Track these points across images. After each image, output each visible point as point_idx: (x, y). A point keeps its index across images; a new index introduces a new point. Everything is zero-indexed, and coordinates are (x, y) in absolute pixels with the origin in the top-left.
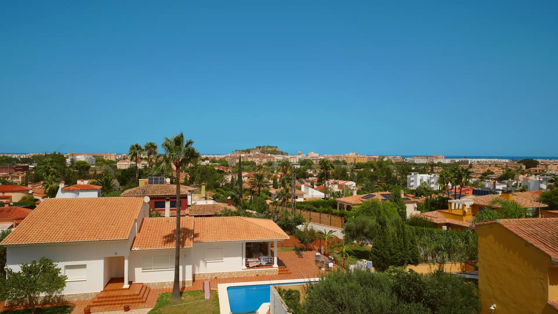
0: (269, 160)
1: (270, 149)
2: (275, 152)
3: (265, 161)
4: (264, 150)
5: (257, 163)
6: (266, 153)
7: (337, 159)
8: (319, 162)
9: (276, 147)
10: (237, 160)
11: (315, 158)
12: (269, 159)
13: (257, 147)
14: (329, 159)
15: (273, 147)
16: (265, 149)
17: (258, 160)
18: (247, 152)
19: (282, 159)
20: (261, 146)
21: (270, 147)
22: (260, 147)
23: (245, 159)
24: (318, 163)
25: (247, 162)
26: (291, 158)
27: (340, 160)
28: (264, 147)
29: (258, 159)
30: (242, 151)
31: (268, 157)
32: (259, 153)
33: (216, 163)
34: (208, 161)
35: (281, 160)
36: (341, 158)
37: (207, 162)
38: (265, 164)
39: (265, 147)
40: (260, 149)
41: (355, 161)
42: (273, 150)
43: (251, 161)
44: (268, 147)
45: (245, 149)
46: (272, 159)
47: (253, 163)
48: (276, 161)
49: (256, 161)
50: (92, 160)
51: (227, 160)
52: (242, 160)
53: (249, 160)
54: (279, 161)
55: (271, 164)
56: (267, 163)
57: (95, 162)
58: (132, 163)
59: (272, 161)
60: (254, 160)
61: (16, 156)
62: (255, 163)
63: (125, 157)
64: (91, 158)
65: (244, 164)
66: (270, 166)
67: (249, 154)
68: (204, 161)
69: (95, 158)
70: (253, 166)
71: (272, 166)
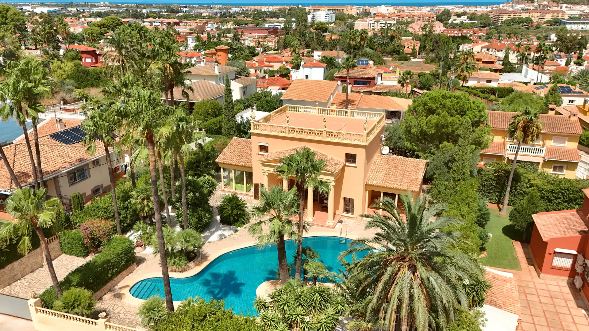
0: (556, 16)
3: (548, 17)
5: (535, 20)
6: (561, 2)
10: (504, 16)
12: (556, 14)
17: (538, 16)
18: (530, 1)
19: (578, 14)
23: (517, 15)
25: (520, 18)
29: (539, 14)
31: (553, 12)
32: (549, 2)
33: (473, 20)
34: (466, 17)
35: (577, 16)
37: (464, 18)
38: (548, 22)
43: (526, 18)
46: (560, 15)
47: (529, 20)
48: (566, 17)
49: (535, 18)
50: (332, 16)
51: (491, 16)
52: (512, 16)
53: (524, 16)
54: (571, 18)
55: (557, 22)
56: (550, 21)
57: (335, 18)
58: (370, 22)
59: (559, 18)
60: (532, 16)
61: (264, 9)
62: (531, 20)
63: (367, 11)
64: (331, 14)
65: (514, 23)
66: (554, 25)
67: (532, 4)
68: (460, 17)
69: (335, 15)
70: (527, 25)
71: (557, 25)
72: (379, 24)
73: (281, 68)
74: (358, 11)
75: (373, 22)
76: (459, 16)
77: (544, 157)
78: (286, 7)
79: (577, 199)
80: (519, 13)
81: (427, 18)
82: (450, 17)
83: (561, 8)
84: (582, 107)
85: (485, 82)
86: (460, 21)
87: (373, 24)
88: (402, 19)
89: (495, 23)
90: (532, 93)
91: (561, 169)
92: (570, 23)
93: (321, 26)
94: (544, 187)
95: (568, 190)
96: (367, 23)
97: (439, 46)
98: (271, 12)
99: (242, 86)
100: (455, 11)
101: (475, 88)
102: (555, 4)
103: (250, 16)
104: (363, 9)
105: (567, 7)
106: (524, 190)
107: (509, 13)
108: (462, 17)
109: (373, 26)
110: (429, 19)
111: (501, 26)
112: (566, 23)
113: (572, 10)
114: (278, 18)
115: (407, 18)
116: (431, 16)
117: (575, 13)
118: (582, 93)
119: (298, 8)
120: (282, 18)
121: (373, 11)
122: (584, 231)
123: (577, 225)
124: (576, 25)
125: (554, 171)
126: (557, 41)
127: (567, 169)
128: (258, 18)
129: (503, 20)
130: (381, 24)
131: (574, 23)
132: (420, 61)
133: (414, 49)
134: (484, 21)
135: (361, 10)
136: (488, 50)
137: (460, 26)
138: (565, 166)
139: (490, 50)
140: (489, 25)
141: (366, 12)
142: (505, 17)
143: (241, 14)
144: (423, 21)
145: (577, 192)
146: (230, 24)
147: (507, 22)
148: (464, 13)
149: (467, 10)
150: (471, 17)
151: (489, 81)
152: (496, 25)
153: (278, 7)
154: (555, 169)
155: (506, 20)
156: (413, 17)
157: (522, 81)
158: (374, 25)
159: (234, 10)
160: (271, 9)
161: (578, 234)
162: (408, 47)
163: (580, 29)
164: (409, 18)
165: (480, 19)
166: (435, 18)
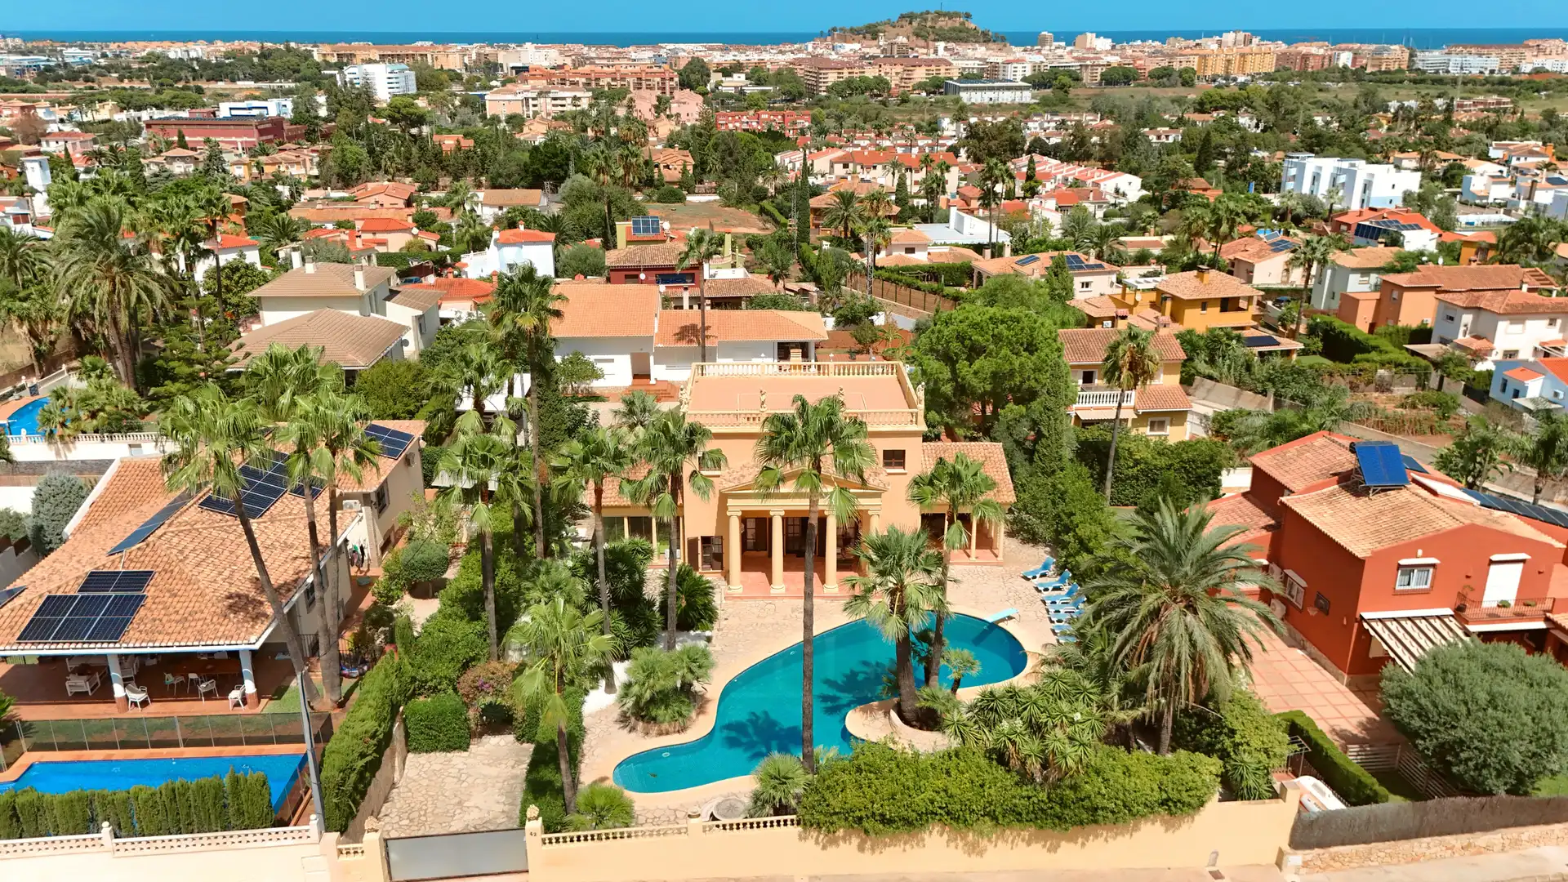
0: (934, 73)
1: (944, 23)
2: (961, 36)
3: (920, 75)
4: (926, 28)
5: (894, 82)
6: (932, 37)
7: (1165, 64)
8: (1102, 75)
9: (968, 16)
10: (829, 75)
11: (1088, 63)
12: (933, 68)
13: (902, 17)
14: (1139, 62)
15: (957, 15)
16: (929, 24)
17: (897, 73)
18: (868, 35)
19: (976, 66)
20: (917, 11)
21: (945, 15)
22: (910, 17)
23: (855, 70)
24: (1099, 78)
25: (863, 80)
26: (1009, 62)
27: (1176, 66)
28: (923, 16)
29: (899, 69)
30: (852, 30)
31: (925, 62)
32: (908, 38)
33: (762, 85)
34: (743, 76)
35: (975, 71)
36: (1179, 59)
37: (739, 79)
38: (921, 86)
39: (930, 16)
40: (911, 23)
41: (1227, 68)
42: (957, 25)
43: (874, 77)
44: (940, 14)
45: (860, 23)
46: (943, 68)
47: (881, 84)
48: (955, 74)
49: (892, 74)
50: (406, 77)
51: (800, 73)
52: (846, 75)
53: (871, 73)
54: (966, 77)
55: (939, 87)
56: (925, 83)
57: (414, 82)
58: (526, 95)
59: (942, 76)
60: (886, 73)
61: (175, 52)
62: (887, 83)
63: (491, 59)
64: (402, 71)
65: (852, 89)
66: (934, 93)
67: (875, 42)
68: (731, 76)
69: (413, 73)
70: (880, 96)
71: (941, 93)
72: (549, 100)
73: (409, 247)
74: (466, 61)
75: (534, 95)
76: (727, 72)
77: (1134, 408)
78: (246, 45)
79: (1209, 475)
80: (859, 67)
81: (659, 79)
82: (708, 75)
83: (936, 52)
84: (1119, 297)
85: (903, 253)
86: (736, 87)
87: (533, 99)
88: (597, 84)
89: (812, 91)
90: (1012, 272)
91: (1162, 425)
92: (966, 89)
93: (404, 111)
94: (1154, 462)
95: (1194, 461)
96: (520, 97)
97: (736, 162)
98: (205, 64)
99: (420, 313)
100: (716, 61)
101: (899, 270)
102: (922, 42)
103: (139, 75)
104: (478, 54)
105: (946, 49)
106: (1126, 472)
107: (838, 67)
108: (735, 76)
109: (535, 106)
110: (663, 84)
111: (828, 97)
112: (957, 90)
113: (964, 57)
114: (233, 81)
115: (609, 80)
116: (667, 76)
117: (971, 64)
118: (1100, 266)
119: (289, 49)
120: (245, 79)
121: (508, 59)
122: (1270, 526)
123: (1256, 519)
124: (979, 93)
125: (1152, 430)
126: (967, 138)
127: (1172, 424)
128: (170, 81)
129: (830, 84)
130: (555, 99)
131: (975, 89)
132: (708, 202)
133: (684, 171)
134: (788, 87)
135: (474, 57)
136: (846, 166)
137: (738, 100)
138: (1167, 419)
139: (851, 165)
140: (801, 95)
141: (487, 63)
142: (832, 77)
143: (109, 69)
144: (650, 88)
145: (1208, 463)
146: (108, 107)
147: (839, 89)
148: (737, 67)
149: (742, 58)
150: (757, 76)
151: (911, 250)
152: (816, 98)
153: (221, 47)
154: (1152, 426)
155: (835, 84)
156: (623, 79)
157: (960, 243)
158: (535, 102)
159: (73, 55)
160: (198, 50)
161: (1264, 532)
162: (667, 167)
163: (986, 101)
164: (614, 79)
165: (778, 82)
166: (677, 79)
